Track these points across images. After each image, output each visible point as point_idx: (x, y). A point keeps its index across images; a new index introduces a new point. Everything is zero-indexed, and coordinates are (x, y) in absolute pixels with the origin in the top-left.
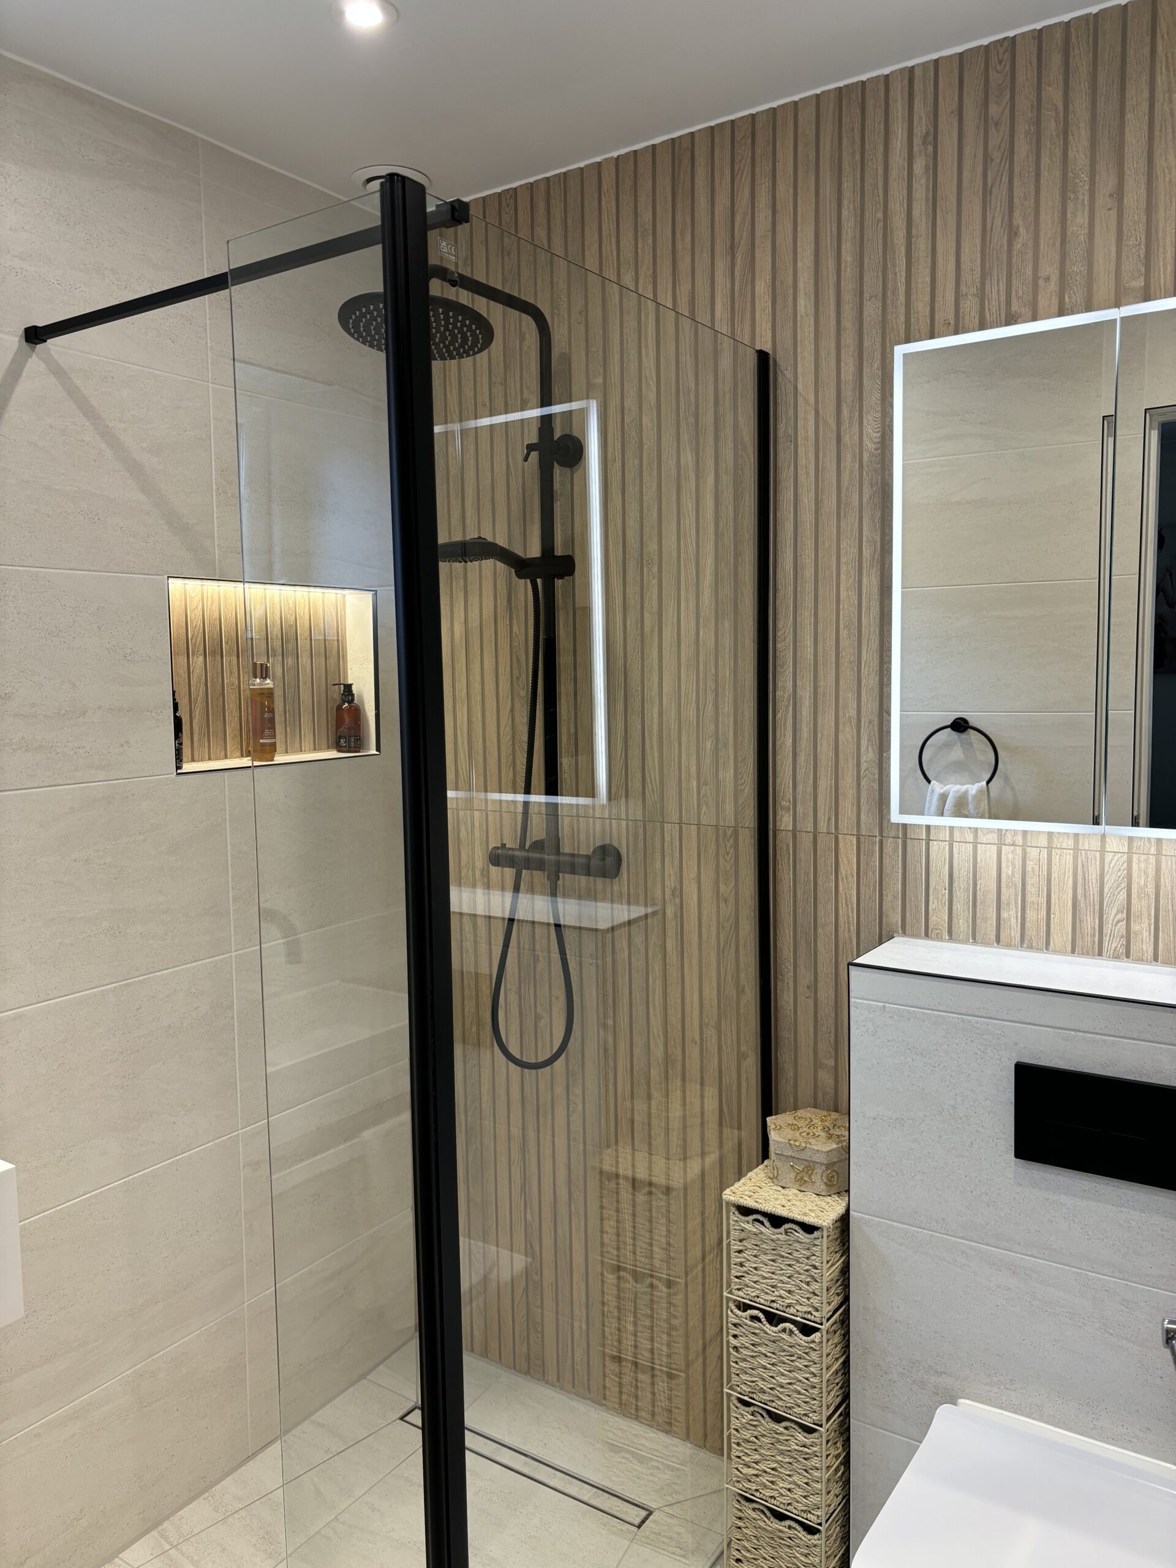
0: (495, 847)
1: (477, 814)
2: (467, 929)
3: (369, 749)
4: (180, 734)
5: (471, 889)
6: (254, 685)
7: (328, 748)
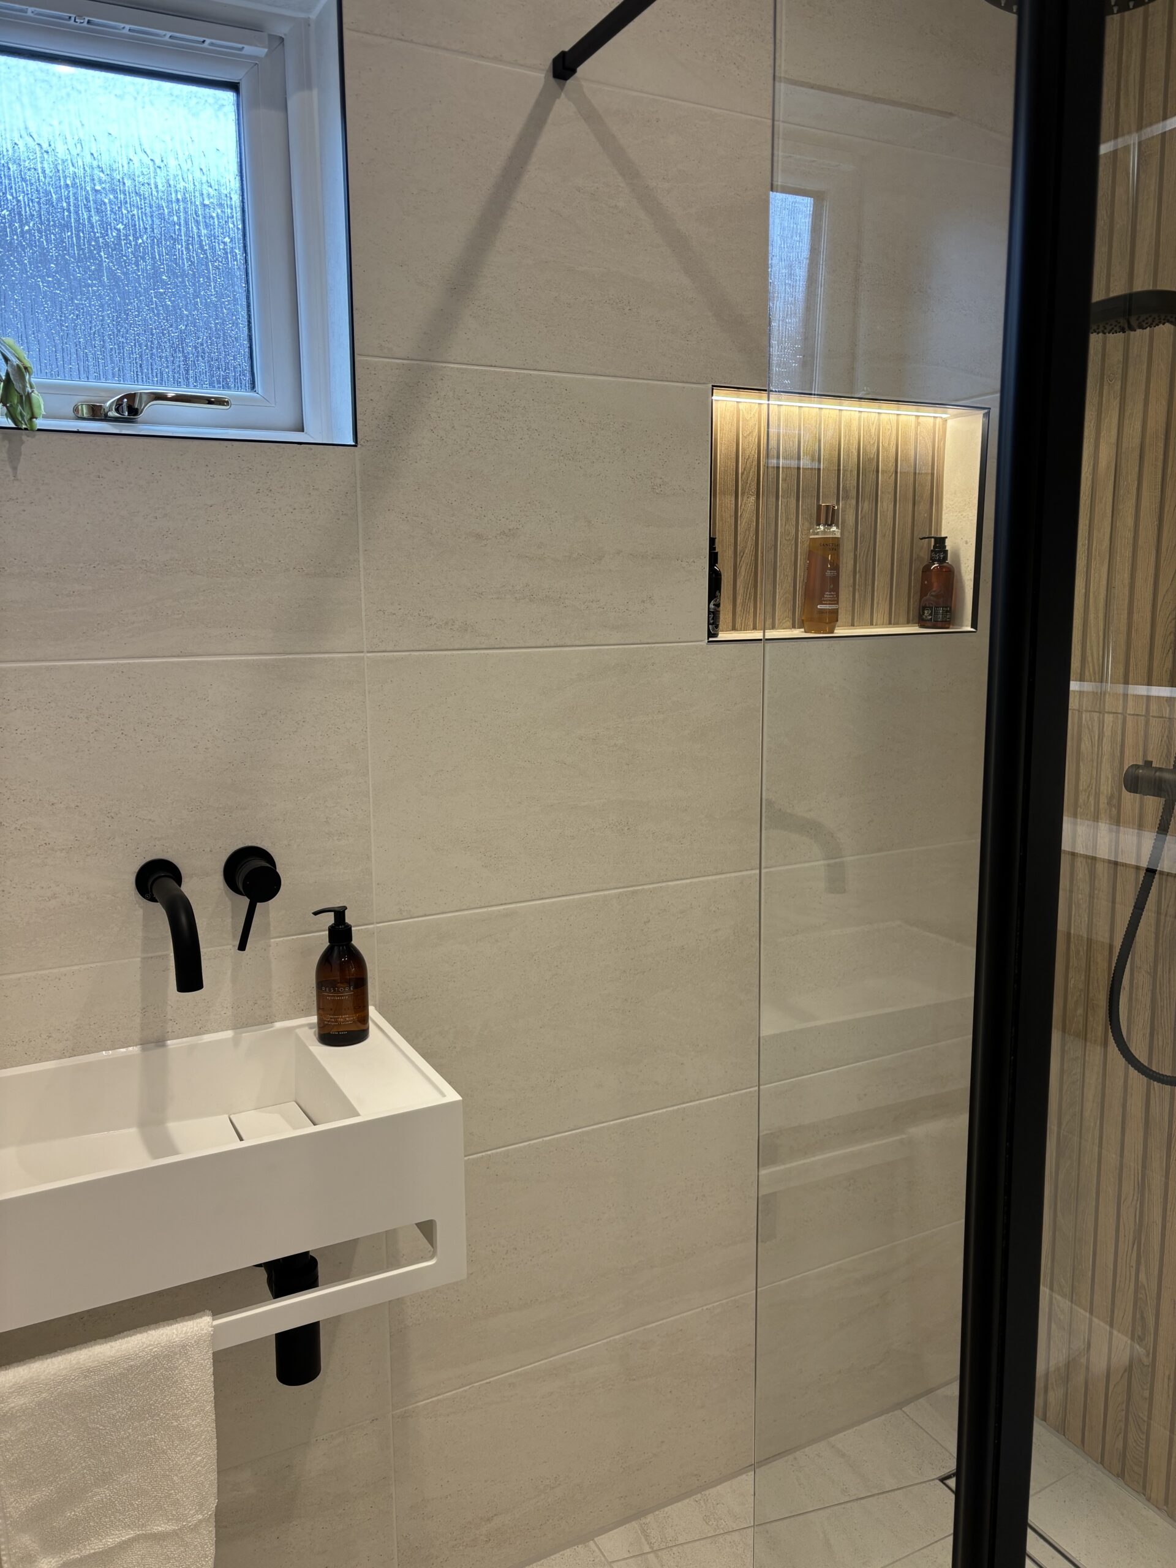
0: (1132, 766)
1: (1108, 718)
2: (1080, 875)
3: (961, 625)
4: (717, 593)
5: (1090, 823)
6: (817, 534)
7: (908, 622)
